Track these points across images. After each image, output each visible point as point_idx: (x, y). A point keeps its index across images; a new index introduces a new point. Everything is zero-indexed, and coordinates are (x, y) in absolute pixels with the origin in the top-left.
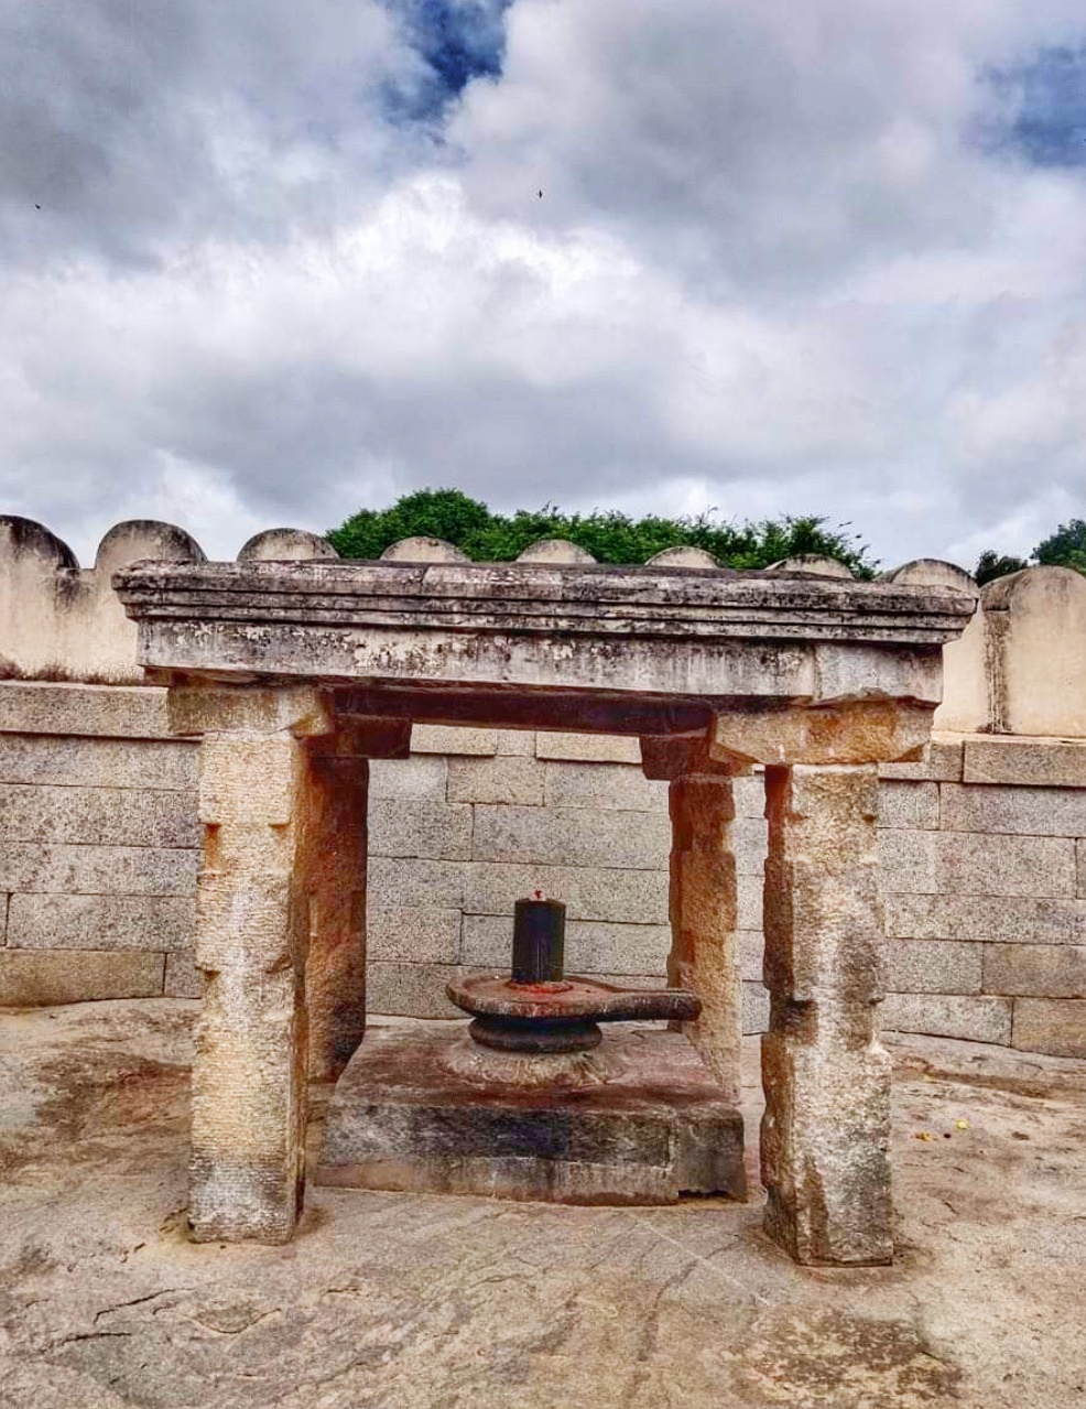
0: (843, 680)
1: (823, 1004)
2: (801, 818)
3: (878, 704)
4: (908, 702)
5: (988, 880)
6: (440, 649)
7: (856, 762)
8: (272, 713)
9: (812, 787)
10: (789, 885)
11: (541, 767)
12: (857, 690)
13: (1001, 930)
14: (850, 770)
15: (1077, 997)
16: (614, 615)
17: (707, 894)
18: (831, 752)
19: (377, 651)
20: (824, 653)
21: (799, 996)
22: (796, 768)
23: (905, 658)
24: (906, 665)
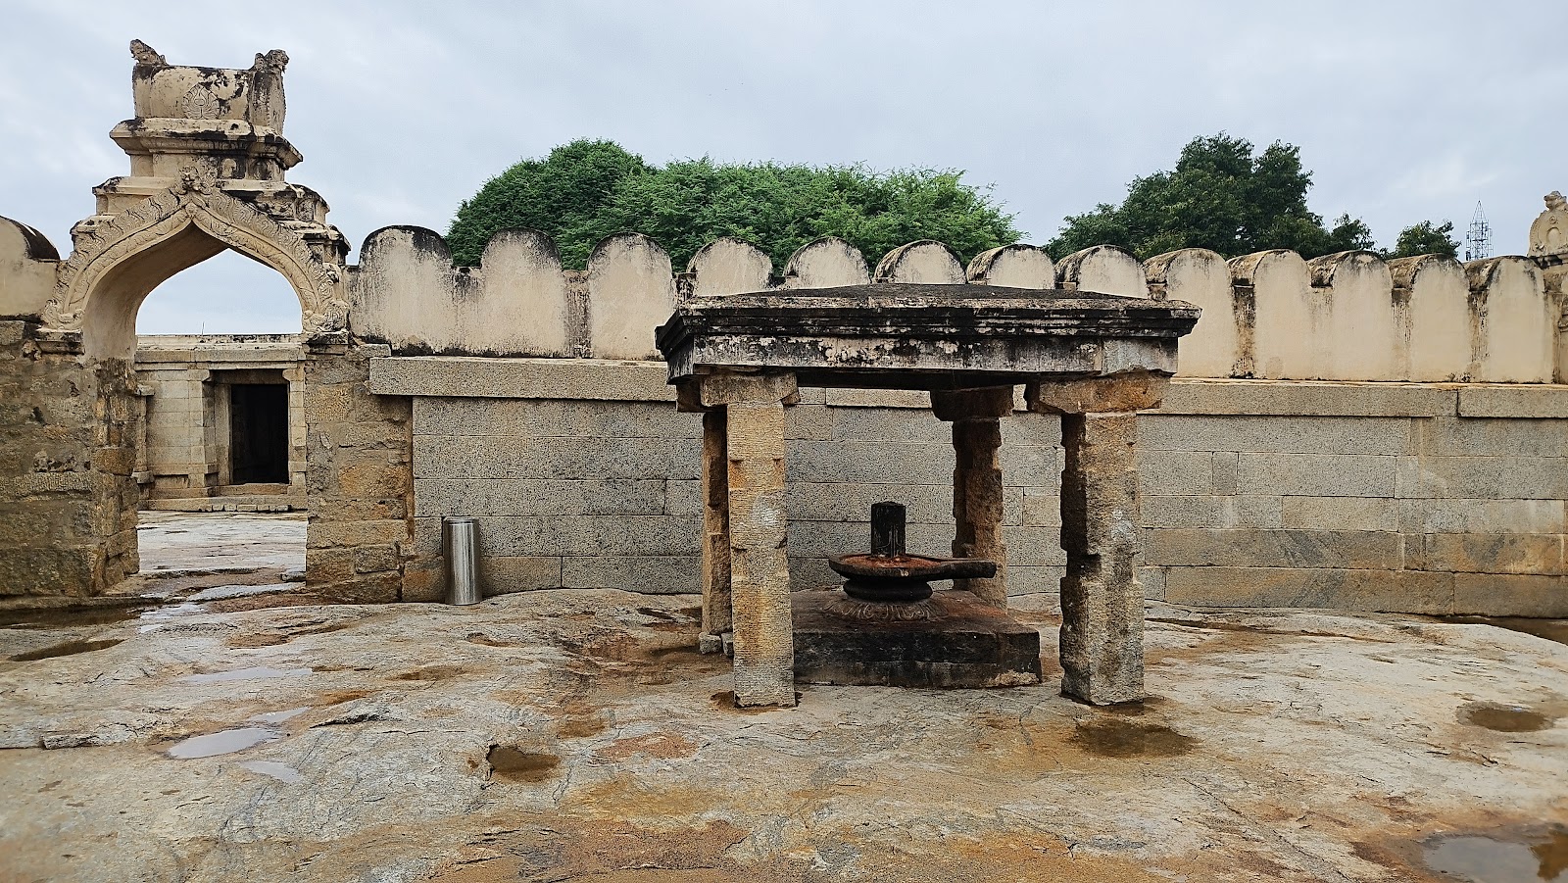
0: (1120, 362)
1: (1105, 556)
2: (1090, 445)
3: (1139, 373)
4: (1157, 373)
5: (1150, 484)
6: (877, 348)
7: (1124, 410)
8: (771, 391)
9: (1098, 426)
10: (1083, 486)
11: (829, 411)
12: (1128, 367)
13: (1159, 520)
14: (1119, 415)
15: (1211, 565)
16: (984, 325)
17: (982, 497)
18: (1109, 405)
19: (839, 352)
20: (1108, 344)
21: (1091, 552)
22: (1087, 414)
23: (1155, 346)
24: (1157, 350)
